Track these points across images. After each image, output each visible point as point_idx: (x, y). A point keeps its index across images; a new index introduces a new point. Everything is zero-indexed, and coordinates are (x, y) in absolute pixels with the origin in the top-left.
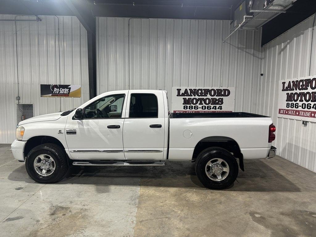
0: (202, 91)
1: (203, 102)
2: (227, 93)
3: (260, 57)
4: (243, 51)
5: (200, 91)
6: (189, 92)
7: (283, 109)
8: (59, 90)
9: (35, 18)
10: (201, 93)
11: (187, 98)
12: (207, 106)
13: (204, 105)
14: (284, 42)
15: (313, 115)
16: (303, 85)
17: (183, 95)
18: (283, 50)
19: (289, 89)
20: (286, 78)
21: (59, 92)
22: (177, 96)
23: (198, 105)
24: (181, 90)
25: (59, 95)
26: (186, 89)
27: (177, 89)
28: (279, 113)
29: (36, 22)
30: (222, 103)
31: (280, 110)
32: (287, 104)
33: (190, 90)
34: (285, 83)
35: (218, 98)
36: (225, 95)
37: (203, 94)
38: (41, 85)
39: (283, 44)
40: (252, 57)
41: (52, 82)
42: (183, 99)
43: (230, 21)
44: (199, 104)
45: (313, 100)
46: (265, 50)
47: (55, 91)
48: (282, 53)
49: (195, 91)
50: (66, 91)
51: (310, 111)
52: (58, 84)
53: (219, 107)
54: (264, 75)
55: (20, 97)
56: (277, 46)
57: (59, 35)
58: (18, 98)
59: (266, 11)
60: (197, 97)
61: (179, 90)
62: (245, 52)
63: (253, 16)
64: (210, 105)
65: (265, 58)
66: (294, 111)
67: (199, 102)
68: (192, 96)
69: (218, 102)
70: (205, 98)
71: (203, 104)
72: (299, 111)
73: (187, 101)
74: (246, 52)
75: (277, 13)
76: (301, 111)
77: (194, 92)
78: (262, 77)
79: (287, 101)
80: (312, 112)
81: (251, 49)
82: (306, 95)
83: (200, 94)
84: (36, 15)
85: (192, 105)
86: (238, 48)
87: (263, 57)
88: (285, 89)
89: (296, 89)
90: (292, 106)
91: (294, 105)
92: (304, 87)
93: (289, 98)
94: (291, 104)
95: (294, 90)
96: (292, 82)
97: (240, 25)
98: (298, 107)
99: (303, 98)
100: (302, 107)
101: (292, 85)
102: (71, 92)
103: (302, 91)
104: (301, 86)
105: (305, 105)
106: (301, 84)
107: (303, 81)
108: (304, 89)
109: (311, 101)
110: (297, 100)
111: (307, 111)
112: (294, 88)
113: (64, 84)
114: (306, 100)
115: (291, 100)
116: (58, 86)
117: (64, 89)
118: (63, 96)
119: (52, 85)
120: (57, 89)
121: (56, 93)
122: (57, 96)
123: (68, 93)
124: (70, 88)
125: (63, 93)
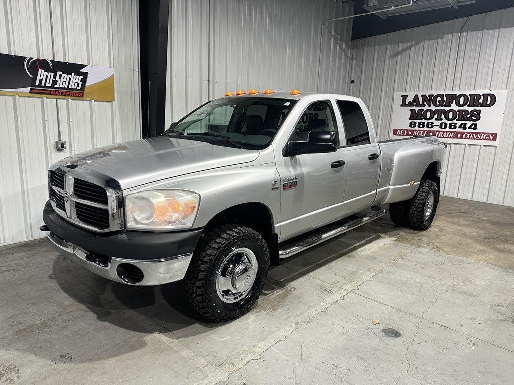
4: (338, 43)
7: (402, 130)
8: (55, 77)
15: (459, 136)
16: (442, 100)
18: (401, 52)
19: (415, 104)
21: (55, 82)
25: (53, 91)
28: (394, 134)
32: (411, 123)
39: (400, 44)
40: (344, 54)
45: (460, 119)
46: (358, 47)
47: (41, 80)
48: (399, 56)
50: (74, 81)
51: (455, 132)
54: (356, 83)
56: (388, 45)
65: (358, 58)
66: (425, 132)
72: (434, 133)
76: (437, 131)
78: (353, 84)
80: (458, 133)
81: (344, 41)
82: (447, 113)
88: (407, 103)
89: (429, 106)
90: (421, 126)
91: (425, 125)
92: (444, 103)
93: (414, 115)
94: (419, 123)
95: (425, 106)
96: (422, 96)
97: (393, 8)
98: (432, 127)
99: (443, 116)
100: (441, 127)
101: (421, 99)
102: (87, 84)
103: (440, 108)
104: (439, 101)
105: (446, 124)
106: (439, 99)
107: (442, 96)
108: (445, 106)
109: (457, 120)
110: (431, 118)
111: (448, 132)
112: (425, 103)
113: (67, 61)
114: (447, 119)
115: (419, 118)
116: (51, 64)
117: (69, 76)
118: (65, 95)
119: (31, 58)
120: (46, 73)
121: (43, 84)
122: (49, 94)
123: (79, 88)
124: (85, 75)
125: (66, 87)
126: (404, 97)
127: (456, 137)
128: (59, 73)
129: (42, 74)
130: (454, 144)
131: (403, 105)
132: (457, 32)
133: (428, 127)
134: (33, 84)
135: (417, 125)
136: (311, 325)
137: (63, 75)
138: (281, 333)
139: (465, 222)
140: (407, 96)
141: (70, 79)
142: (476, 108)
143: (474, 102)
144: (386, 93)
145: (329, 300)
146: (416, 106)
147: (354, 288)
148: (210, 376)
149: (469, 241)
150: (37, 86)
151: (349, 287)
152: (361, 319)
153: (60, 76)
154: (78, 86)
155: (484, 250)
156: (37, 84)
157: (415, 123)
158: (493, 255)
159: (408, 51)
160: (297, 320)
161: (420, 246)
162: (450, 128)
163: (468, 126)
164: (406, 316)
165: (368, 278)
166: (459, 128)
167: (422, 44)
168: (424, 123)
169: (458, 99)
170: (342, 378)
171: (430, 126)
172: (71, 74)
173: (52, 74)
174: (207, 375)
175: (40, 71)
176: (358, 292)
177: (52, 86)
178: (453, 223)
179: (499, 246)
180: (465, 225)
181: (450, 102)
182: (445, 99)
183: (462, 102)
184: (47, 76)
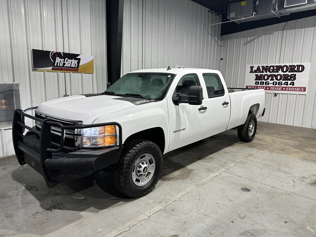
8: (64, 61)
14: (250, 37)
15: (284, 89)
16: (274, 69)
18: (249, 42)
19: (258, 71)
21: (64, 64)
25: (63, 69)
31: (247, 86)
32: (256, 82)
38: (34, 51)
45: (284, 79)
46: (224, 40)
47: (57, 63)
48: (248, 45)
50: (74, 62)
51: (282, 87)
54: (224, 60)
56: (242, 38)
62: (213, 39)
63: (257, 14)
66: (265, 87)
72: (269, 87)
76: (271, 87)
80: (283, 87)
81: (216, 37)
82: (277, 76)
86: (210, 35)
87: (223, 45)
88: (253, 71)
89: (266, 72)
90: (262, 84)
91: (264, 83)
92: (275, 71)
93: (258, 78)
94: (261, 82)
95: (264, 72)
96: (262, 67)
97: (243, 18)
98: (268, 84)
99: (274, 78)
100: (273, 84)
101: (261, 69)
102: (80, 64)
103: (272, 73)
104: (272, 70)
105: (276, 83)
106: (272, 68)
107: (273, 67)
108: (275, 72)
109: (282, 80)
110: (267, 79)
111: (278, 87)
112: (264, 71)
113: (70, 53)
114: (277, 79)
115: (261, 79)
116: (62, 55)
118: (69, 71)
119: (53, 52)
120: (60, 59)
121: (58, 65)
122: (61, 70)
123: (76, 67)
124: (79, 59)
125: (70, 66)
126: (252, 68)
127: (283, 90)
128: (66, 59)
129: (58, 60)
130: (281, 94)
131: (251, 72)
132: (281, 31)
133: (266, 84)
134: (54, 65)
135: (260, 83)
136: (204, 186)
137: (68, 60)
138: (188, 189)
139: (288, 138)
140: (253, 67)
141: (72, 62)
142: (293, 73)
143: (292, 69)
144: (241, 65)
145: (213, 175)
146: (258, 72)
147: (225, 170)
148: (156, 207)
149: (289, 147)
150: (55, 66)
151: (223, 169)
152: (230, 184)
153: (67, 60)
154: (75, 66)
155: (298, 152)
156: (56, 65)
157: (258, 82)
158: (303, 154)
159: (253, 42)
160: (196, 184)
161: (261, 150)
162: (279, 84)
163: (289, 84)
164: (253, 182)
165: (233, 165)
166: (284, 84)
167: (261, 37)
168: (263, 82)
169: (282, 68)
170: (221, 208)
171: (267, 84)
172: (72, 60)
173: (63, 60)
174: (154, 207)
175: (57, 58)
176: (228, 172)
177: (63, 66)
178: (281, 138)
179: (306, 150)
180: (288, 139)
181: (278, 70)
182: (275, 68)
183: (285, 70)
184: (60, 61)
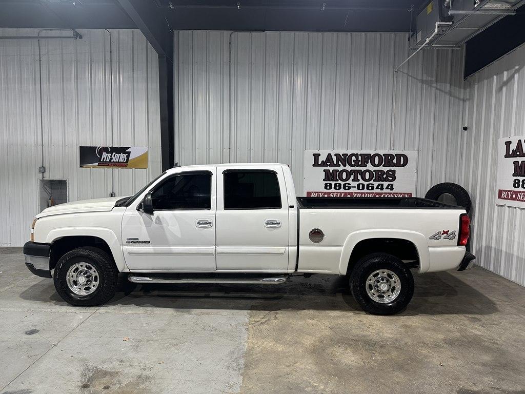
0: (357, 158)
1: (359, 177)
2: (402, 160)
3: (462, 97)
4: (431, 86)
5: (354, 158)
6: (334, 158)
7: (506, 191)
8: (111, 156)
9: (70, 33)
10: (357, 161)
11: (331, 169)
12: (366, 183)
13: (361, 181)
14: (507, 70)
17: (324, 164)
18: (506, 83)
19: (518, 153)
20: (513, 134)
21: (111, 159)
22: (313, 165)
23: (350, 181)
24: (319, 155)
25: (110, 164)
26: (329, 155)
27: (314, 155)
28: (500, 197)
29: (73, 39)
30: (394, 179)
31: (500, 192)
32: (515, 180)
33: (335, 155)
34: (510, 142)
35: (386, 169)
36: (398, 165)
37: (360, 163)
38: (81, 148)
39: (505, 73)
40: (448, 97)
41: (99, 142)
42: (324, 171)
43: (407, 35)
44: (353, 180)
46: (471, 86)
47: (104, 158)
49: (345, 157)
50: (122, 157)
52: (109, 145)
53: (389, 185)
54: (468, 130)
55: (45, 168)
56: (495, 77)
57: (111, 61)
58: (43, 170)
59: (478, 12)
60: (348, 168)
61: (316, 156)
62: (434, 89)
63: (453, 22)
64: (372, 182)
65: (471, 99)
67: (352, 177)
68: (340, 166)
69: (387, 177)
70: (363, 169)
71: (359, 180)
73: (331, 174)
74: (436, 89)
75: (499, 16)
77: (344, 159)
78: (466, 132)
79: (514, 175)
81: (445, 82)
83: (353, 163)
84: (73, 30)
85: (340, 182)
86: (422, 81)
87: (468, 97)
88: (510, 153)
93: (518, 170)
97: (428, 40)
102: (130, 158)
113: (119, 146)
115: (523, 173)
116: (110, 149)
117: (120, 155)
118: (117, 166)
119: (100, 147)
120: (107, 154)
121: (105, 161)
122: (108, 166)
123: (125, 161)
124: (129, 153)
125: (117, 161)
126: (508, 144)
128: (114, 153)
129: (105, 155)
134: (100, 161)
135: (521, 183)
144: (493, 140)
146: (519, 156)
150: (102, 162)
153: (115, 155)
156: (102, 160)
157: (519, 181)
159: (512, 81)
173: (110, 154)
177: (110, 161)
184: (107, 156)
